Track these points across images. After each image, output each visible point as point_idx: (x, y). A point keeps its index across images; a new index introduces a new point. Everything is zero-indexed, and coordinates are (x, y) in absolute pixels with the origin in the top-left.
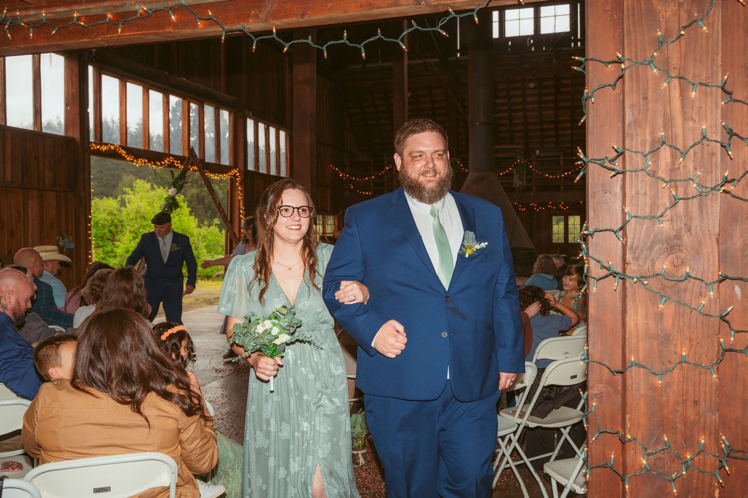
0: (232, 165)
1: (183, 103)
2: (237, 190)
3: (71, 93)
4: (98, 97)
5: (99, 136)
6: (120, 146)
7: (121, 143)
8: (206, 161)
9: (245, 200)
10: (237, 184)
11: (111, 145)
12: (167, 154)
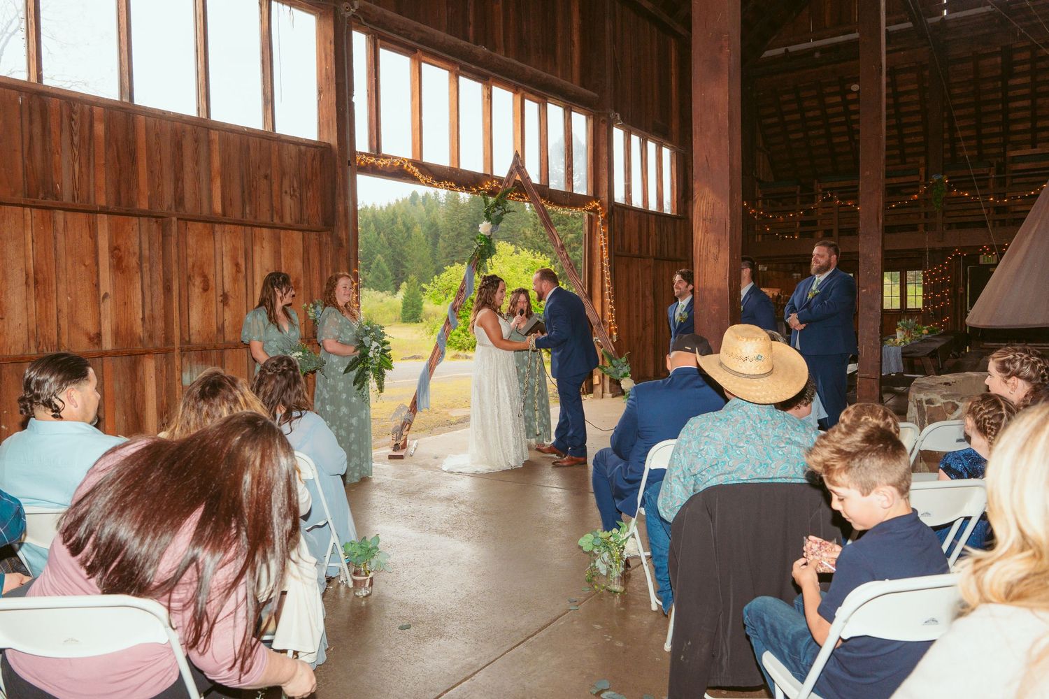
0: (591, 194)
1: (514, 99)
2: (598, 232)
3: (324, 71)
4: (374, 82)
5: (375, 144)
6: (410, 161)
7: (413, 156)
8: (551, 187)
9: (610, 247)
10: (599, 223)
11: (395, 158)
12: (488, 175)
